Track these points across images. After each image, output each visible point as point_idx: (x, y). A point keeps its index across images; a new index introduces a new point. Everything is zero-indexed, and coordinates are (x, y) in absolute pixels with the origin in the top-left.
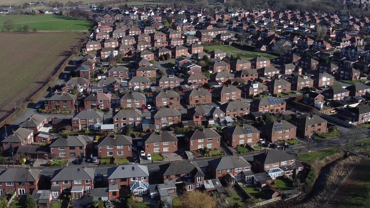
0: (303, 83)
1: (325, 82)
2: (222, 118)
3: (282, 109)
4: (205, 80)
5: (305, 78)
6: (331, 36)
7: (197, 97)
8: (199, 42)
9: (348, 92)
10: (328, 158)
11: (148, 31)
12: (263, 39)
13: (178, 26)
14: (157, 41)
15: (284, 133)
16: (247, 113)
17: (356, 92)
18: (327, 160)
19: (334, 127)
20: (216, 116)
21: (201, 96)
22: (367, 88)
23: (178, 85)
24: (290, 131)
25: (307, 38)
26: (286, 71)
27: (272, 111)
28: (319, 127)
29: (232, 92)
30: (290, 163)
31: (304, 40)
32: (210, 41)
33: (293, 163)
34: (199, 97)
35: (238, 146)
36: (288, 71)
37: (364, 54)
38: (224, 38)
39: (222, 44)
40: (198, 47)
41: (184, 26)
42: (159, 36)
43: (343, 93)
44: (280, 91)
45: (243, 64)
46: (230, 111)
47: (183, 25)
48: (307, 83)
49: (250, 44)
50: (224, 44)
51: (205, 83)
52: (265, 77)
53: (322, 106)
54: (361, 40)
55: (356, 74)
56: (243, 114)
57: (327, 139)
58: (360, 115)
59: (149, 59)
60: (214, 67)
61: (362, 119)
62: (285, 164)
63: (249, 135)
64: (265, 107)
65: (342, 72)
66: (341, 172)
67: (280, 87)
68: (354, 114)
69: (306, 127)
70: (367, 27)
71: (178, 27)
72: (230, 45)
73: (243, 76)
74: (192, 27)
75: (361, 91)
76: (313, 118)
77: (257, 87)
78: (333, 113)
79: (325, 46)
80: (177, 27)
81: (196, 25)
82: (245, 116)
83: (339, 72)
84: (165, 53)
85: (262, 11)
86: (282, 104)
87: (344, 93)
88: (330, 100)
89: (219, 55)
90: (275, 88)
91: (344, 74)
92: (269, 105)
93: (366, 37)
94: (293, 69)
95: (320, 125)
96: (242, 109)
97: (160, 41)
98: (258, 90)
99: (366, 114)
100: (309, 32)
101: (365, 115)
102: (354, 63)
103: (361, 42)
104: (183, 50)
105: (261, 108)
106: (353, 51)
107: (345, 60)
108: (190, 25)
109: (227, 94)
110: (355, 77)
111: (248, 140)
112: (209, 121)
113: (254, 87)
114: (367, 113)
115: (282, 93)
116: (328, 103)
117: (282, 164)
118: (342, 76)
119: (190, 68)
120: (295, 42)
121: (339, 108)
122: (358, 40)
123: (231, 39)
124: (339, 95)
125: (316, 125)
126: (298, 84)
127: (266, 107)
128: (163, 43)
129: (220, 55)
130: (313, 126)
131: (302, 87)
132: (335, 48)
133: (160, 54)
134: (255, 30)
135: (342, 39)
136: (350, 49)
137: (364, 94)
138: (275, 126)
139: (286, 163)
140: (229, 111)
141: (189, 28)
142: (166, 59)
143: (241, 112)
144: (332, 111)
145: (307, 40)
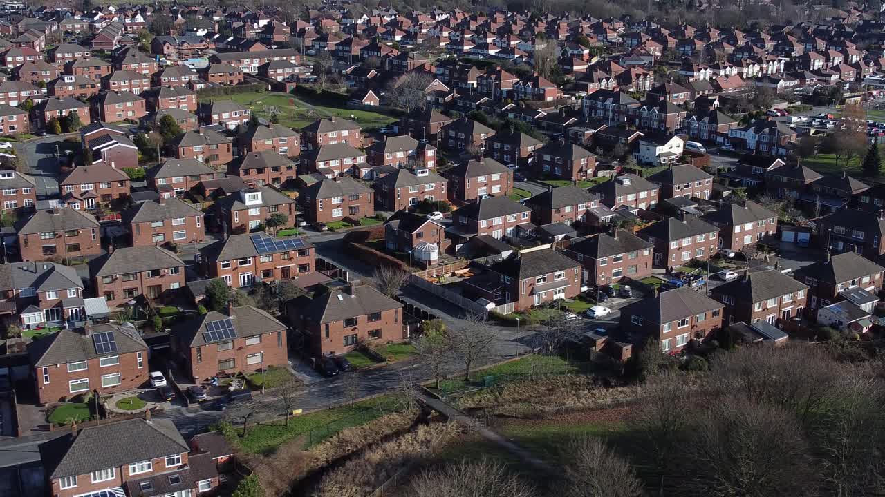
0: (411, 190)
1: (485, 185)
2: (72, 302)
3: (303, 268)
4: (122, 185)
5: (420, 175)
6: (575, 68)
7: (48, 237)
8: (200, 83)
9: (527, 213)
10: (347, 433)
11: (66, 55)
12: (379, 74)
13: (167, 44)
14: (64, 80)
15: (240, 349)
16: (176, 286)
17: (553, 211)
18: (342, 442)
19: (427, 324)
20: (51, 296)
21: (60, 232)
22: (589, 200)
23: (31, 200)
24: (261, 342)
25: (500, 71)
26: (388, 156)
27: (266, 273)
28: (375, 325)
29: (171, 218)
30: (167, 467)
31: (493, 77)
32: (236, 82)
33: (180, 464)
34: (55, 235)
35: (62, 400)
36: (394, 158)
37: (635, 110)
38: (280, 74)
39: (267, 90)
40: (180, 97)
41: (185, 44)
42: (88, 68)
43: (509, 217)
44: (337, 213)
45: (274, 139)
46: (113, 280)
47: (183, 42)
48: (427, 187)
49: (343, 88)
50: (271, 91)
51: (120, 194)
52: (316, 175)
53: (434, 256)
54: (645, 75)
55: (583, 161)
56: (160, 286)
57: (389, 363)
58: (523, 282)
59: (12, 128)
60: (181, 149)
61: (532, 294)
62: (146, 471)
63: (105, 362)
64: (241, 263)
65: (547, 158)
66: (354, 490)
67: (336, 201)
68: (506, 280)
69: (323, 327)
70: (683, 49)
71: (168, 48)
72: (290, 93)
73: (246, 172)
74: (208, 48)
75: (568, 209)
76: (353, 296)
77: (259, 201)
78: (461, 276)
79: (542, 92)
80: (165, 48)
81: (225, 42)
83: (541, 157)
84: (65, 113)
85: (439, 15)
86: (302, 253)
87: (515, 215)
88: (468, 236)
89: (225, 116)
90: (320, 205)
91: (552, 163)
92: (255, 257)
93: (669, 71)
94: (410, 152)
95: (375, 316)
96: (155, 273)
97: (73, 81)
98: (260, 211)
99: (544, 279)
100: (524, 59)
101: (542, 282)
102: (593, 134)
103: (648, 83)
104: (129, 104)
105: (225, 266)
106: (609, 102)
107: (575, 124)
108: (204, 43)
109: (154, 225)
110: (581, 170)
111: (103, 378)
112: (23, 316)
113: (248, 203)
114: (546, 276)
115: (345, 219)
116: (458, 247)
117: (131, 474)
118: (547, 168)
119: (102, 150)
120: (473, 84)
121: (482, 260)
122: (638, 76)
123: (297, 75)
124: (497, 221)
125: (362, 319)
126: (398, 191)
127: (246, 263)
128: (83, 86)
129: (231, 115)
130: (350, 322)
131: (411, 199)
132: (570, 98)
133: (48, 115)
134: (379, 54)
135: (594, 73)
136: (601, 98)
137: (579, 217)
139: (149, 468)
140: (108, 280)
141: (199, 49)
142: (65, 129)
143: (156, 281)
144: (458, 272)
145: (498, 78)
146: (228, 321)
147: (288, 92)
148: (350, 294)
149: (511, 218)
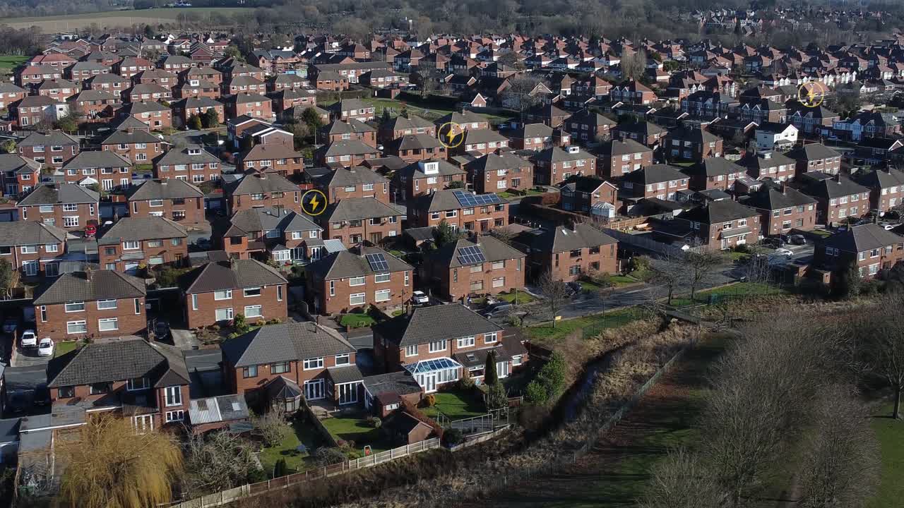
0: (566, 165)
1: (628, 163)
2: (314, 242)
3: (498, 222)
4: (296, 161)
5: (572, 152)
6: (658, 78)
7: (257, 198)
8: (310, 89)
9: (685, 180)
10: (609, 332)
11: (175, 66)
12: (479, 81)
13: (263, 58)
14: (189, 84)
15: (488, 272)
16: (393, 233)
17: (708, 179)
18: (607, 340)
19: (637, 260)
20: (296, 236)
21: (268, 194)
22: (737, 171)
23: (216, 175)
24: (504, 266)
25: (594, 78)
26: (527, 142)
27: (468, 225)
28: (595, 257)
29: (362, 183)
30: (486, 343)
31: (588, 83)
32: (341, 90)
33: (496, 341)
34: (263, 196)
35: (344, 311)
36: (533, 143)
37: (736, 108)
38: (382, 83)
39: (374, 96)
40: (302, 99)
41: (279, 59)
42: (202, 75)
43: (671, 182)
44: (502, 185)
45: (413, 129)
46: (342, 226)
47: (277, 57)
48: (579, 163)
49: (447, 93)
50: (378, 96)
51: (295, 171)
52: (467, 156)
53: (612, 214)
54: (731, 83)
55: (712, 145)
56: (380, 233)
57: (615, 288)
58: (714, 227)
59: (157, 123)
60: (331, 136)
61: (720, 238)
62: (470, 345)
63: (379, 279)
64: (448, 215)
65: (676, 143)
66: (644, 366)
67: (501, 173)
68: (696, 225)
69: (554, 256)
70: (750, 65)
71: (263, 62)
72: (396, 98)
73: (405, 153)
74: (300, 62)
75: (720, 178)
76: (575, 231)
77: (436, 171)
78: (643, 229)
79: (639, 95)
80: (261, 62)
81: (314, 57)
82: (389, 239)
83: (669, 143)
84: (204, 110)
85: (496, 40)
86: (498, 208)
87: (676, 181)
88: (636, 199)
89: (353, 113)
90: (487, 176)
91: (681, 147)
92: (459, 209)
93: (746, 83)
94: (546, 138)
95: (595, 250)
96: (377, 221)
97: (198, 85)
98: (437, 180)
99: (730, 226)
100: (605, 72)
101: (728, 228)
102: (708, 126)
103: (733, 90)
104: (258, 104)
105: (434, 217)
106: (709, 102)
107: (687, 118)
108: (296, 58)
109: (348, 189)
110: (710, 153)
111: (377, 293)
112: (274, 253)
113: (427, 172)
114: (731, 222)
115: (509, 191)
116: (629, 208)
117: (459, 347)
118: (675, 152)
119: (262, 136)
120: (566, 91)
121: (658, 217)
122: (724, 83)
123: (398, 84)
124: (661, 186)
125: (585, 250)
126: (554, 166)
127: (451, 215)
128: (206, 90)
129: (358, 113)
130: (575, 254)
131: (564, 174)
132: (665, 102)
133: (188, 111)
134: (465, 67)
135: (684, 79)
136: (701, 98)
137: (729, 186)
138: (461, 252)
139: (472, 343)
140: (338, 226)
141: (292, 63)
142: (205, 125)
143: (377, 228)
144: (639, 226)
145: (593, 84)
146: (476, 248)
147: (393, 98)
148: (573, 230)
149: (672, 184)
